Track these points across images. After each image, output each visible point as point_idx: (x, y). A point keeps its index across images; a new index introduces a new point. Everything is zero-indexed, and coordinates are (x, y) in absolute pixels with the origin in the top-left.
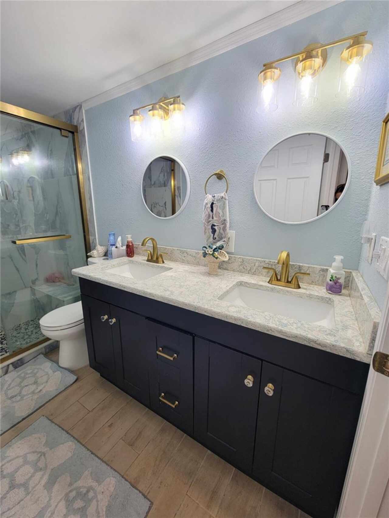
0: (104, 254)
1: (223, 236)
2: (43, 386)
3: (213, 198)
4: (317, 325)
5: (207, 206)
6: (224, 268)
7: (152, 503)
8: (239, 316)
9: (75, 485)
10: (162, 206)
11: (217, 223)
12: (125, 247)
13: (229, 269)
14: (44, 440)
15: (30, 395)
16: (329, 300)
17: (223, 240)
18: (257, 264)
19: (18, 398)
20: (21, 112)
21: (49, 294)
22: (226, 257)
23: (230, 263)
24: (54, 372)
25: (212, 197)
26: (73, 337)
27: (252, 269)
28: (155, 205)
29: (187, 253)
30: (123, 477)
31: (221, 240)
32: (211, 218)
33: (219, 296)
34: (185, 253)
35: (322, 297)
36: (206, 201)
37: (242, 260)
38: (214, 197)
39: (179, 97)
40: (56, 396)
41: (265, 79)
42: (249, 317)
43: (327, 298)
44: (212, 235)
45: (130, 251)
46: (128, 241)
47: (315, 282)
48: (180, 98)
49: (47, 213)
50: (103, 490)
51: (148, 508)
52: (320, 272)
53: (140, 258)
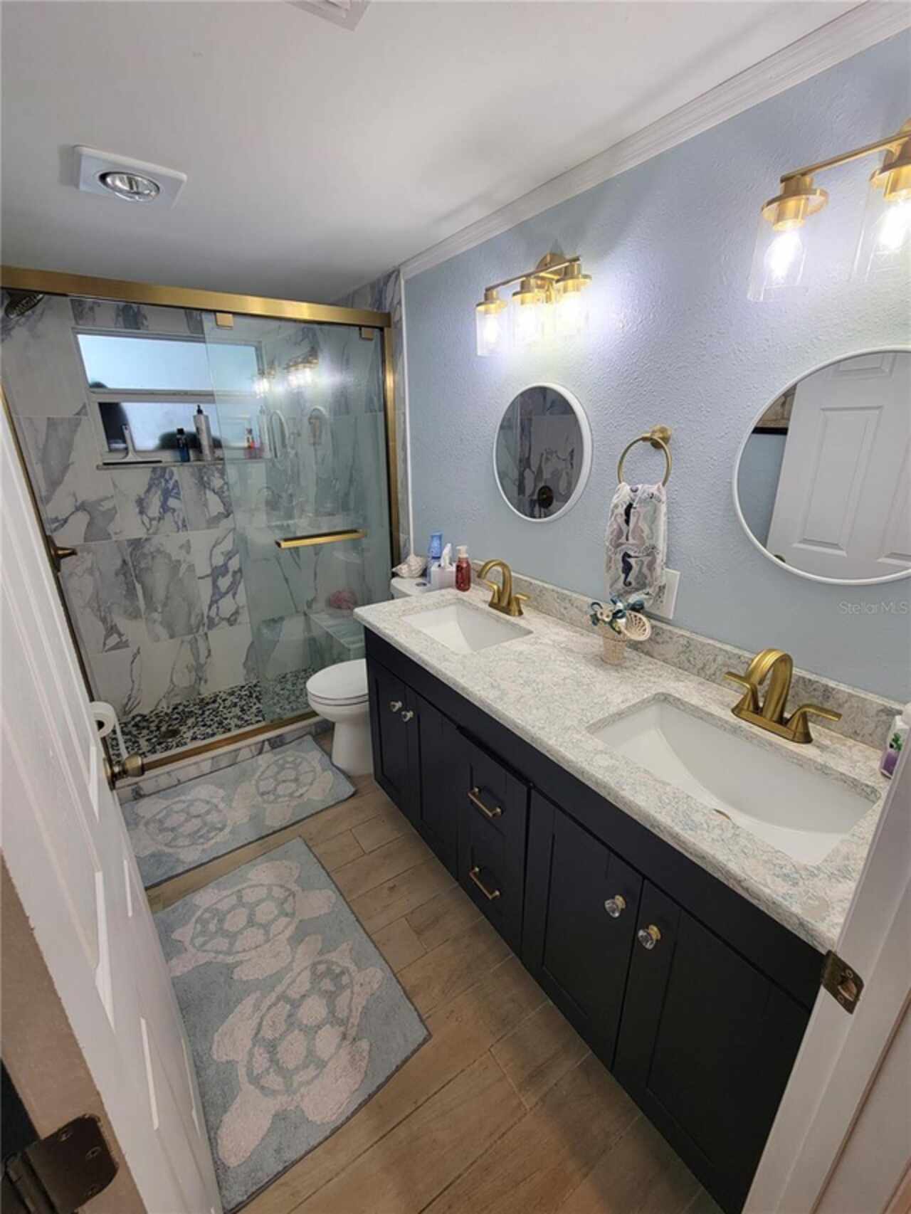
0: (419, 573)
1: (647, 582)
2: (305, 789)
3: (632, 494)
4: (773, 848)
5: (616, 511)
6: (645, 650)
7: (430, 1035)
8: (605, 780)
9: (327, 957)
10: (564, 460)
11: (635, 552)
12: (454, 569)
13: (655, 655)
14: (296, 873)
15: (287, 798)
16: (872, 792)
17: (647, 590)
18: (720, 659)
19: (272, 797)
20: (302, 311)
21: (330, 631)
22: (645, 630)
23: (658, 643)
24: (324, 770)
25: (629, 491)
26: (353, 721)
27: (707, 667)
28: (549, 456)
29: (570, 600)
30: (395, 975)
31: (642, 589)
32: (624, 537)
33: (591, 722)
34: (567, 601)
35: (855, 780)
36: (615, 501)
37: (685, 643)
38: (636, 491)
39: (577, 259)
40: (322, 811)
41: (780, 217)
42: (624, 787)
43: (867, 786)
44: (623, 576)
45: (463, 579)
46: (459, 558)
47: (863, 736)
48: (578, 262)
49: (337, 479)
50: (362, 981)
51: (422, 1039)
52: (881, 714)
53: (479, 595)
